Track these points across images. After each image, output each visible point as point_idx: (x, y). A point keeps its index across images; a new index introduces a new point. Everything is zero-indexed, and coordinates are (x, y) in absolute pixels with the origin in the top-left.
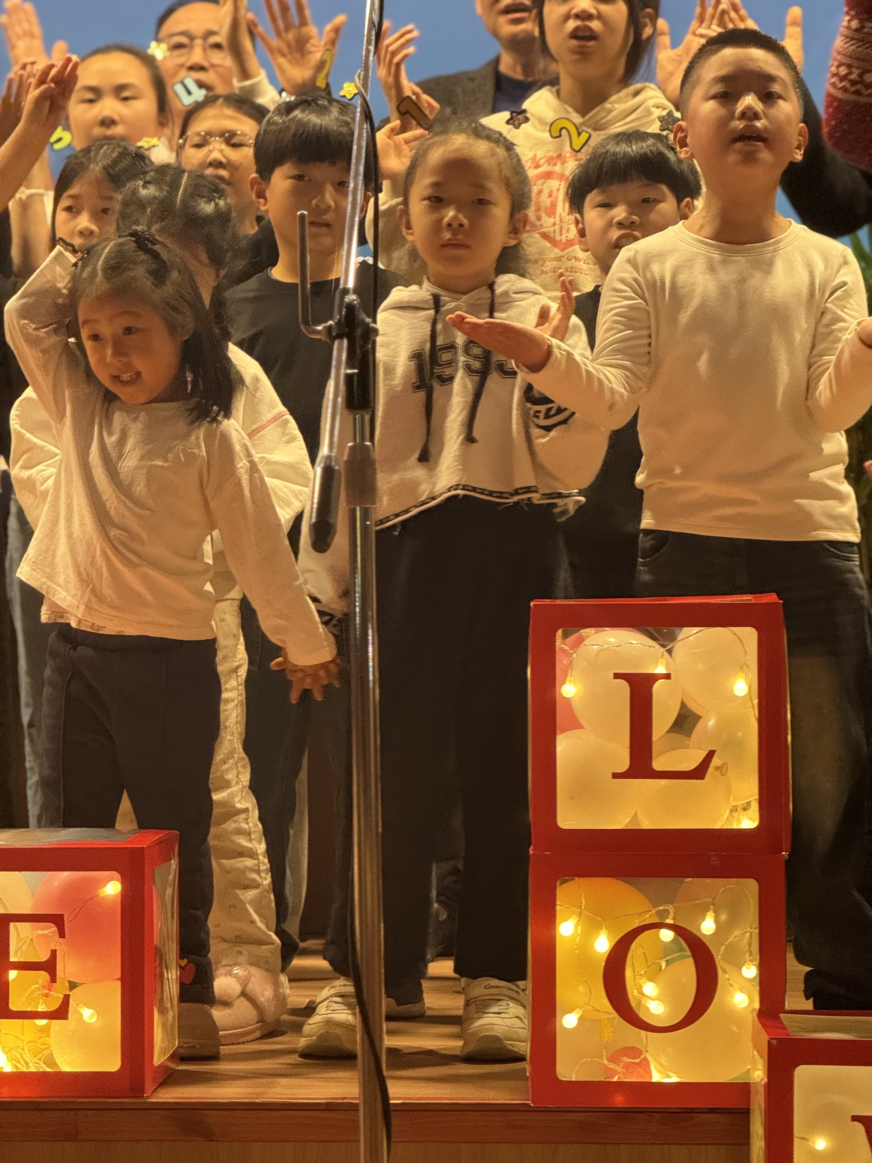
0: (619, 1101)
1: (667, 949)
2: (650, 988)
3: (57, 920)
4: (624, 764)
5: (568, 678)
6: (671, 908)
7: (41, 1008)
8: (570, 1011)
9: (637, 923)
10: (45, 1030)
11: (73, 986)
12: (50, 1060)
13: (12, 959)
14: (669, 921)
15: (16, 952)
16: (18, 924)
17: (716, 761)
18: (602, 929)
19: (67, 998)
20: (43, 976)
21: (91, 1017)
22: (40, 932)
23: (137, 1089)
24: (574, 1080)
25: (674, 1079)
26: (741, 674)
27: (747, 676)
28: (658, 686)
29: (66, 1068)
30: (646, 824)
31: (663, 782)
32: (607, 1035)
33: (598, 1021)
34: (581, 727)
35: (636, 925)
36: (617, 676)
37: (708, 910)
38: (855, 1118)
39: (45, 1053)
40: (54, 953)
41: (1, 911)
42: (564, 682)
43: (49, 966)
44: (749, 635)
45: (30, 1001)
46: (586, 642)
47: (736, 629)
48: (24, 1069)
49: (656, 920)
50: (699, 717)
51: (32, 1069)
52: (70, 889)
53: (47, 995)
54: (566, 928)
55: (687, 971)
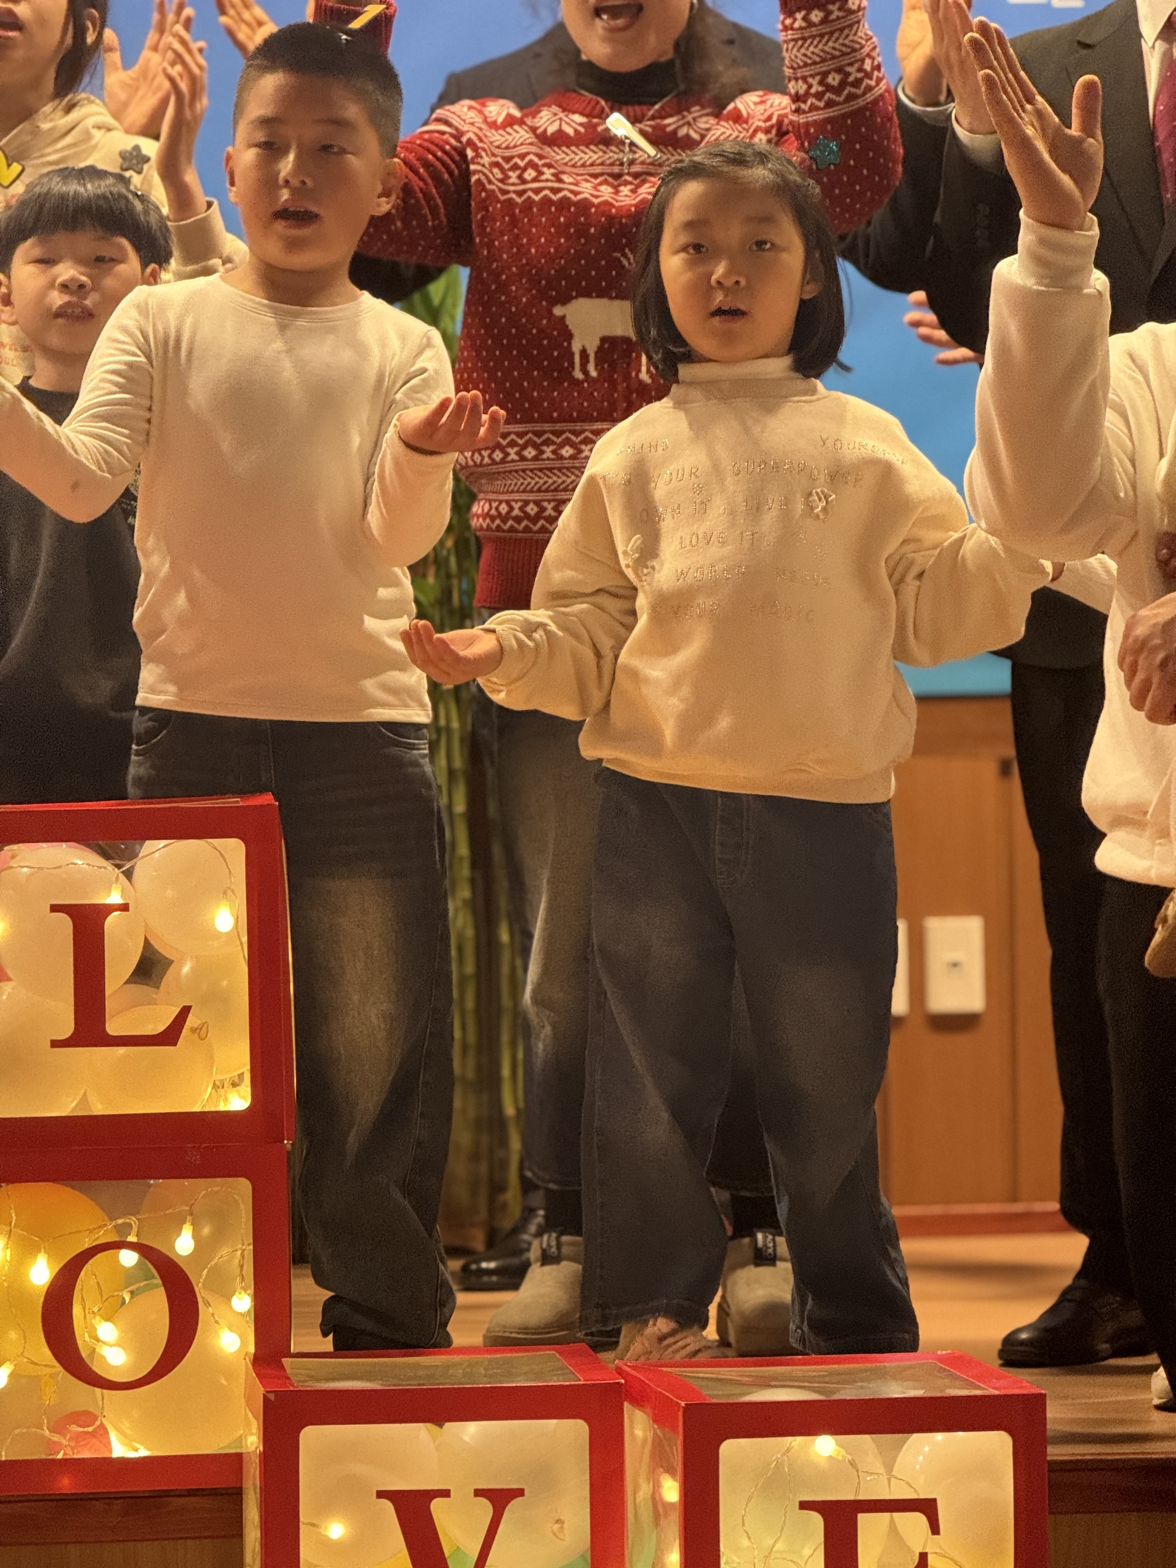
0: (66, 1484)
1: (130, 1276)
2: (107, 1331)
4: (67, 1029)
6: (133, 1221)
14: (132, 1239)
17: (191, 1021)
18: (39, 1251)
24: (3, 1459)
25: (143, 1452)
26: (225, 902)
27: (232, 904)
28: (112, 920)
30: (99, 1108)
31: (121, 1051)
32: (50, 1397)
33: (37, 1378)
34: (9, 979)
35: (87, 1246)
36: (55, 908)
37: (184, 1223)
38: (381, 1494)
44: (234, 850)
46: (13, 863)
47: (218, 842)
49: (114, 1238)
50: (170, 962)
55: (156, 1306)
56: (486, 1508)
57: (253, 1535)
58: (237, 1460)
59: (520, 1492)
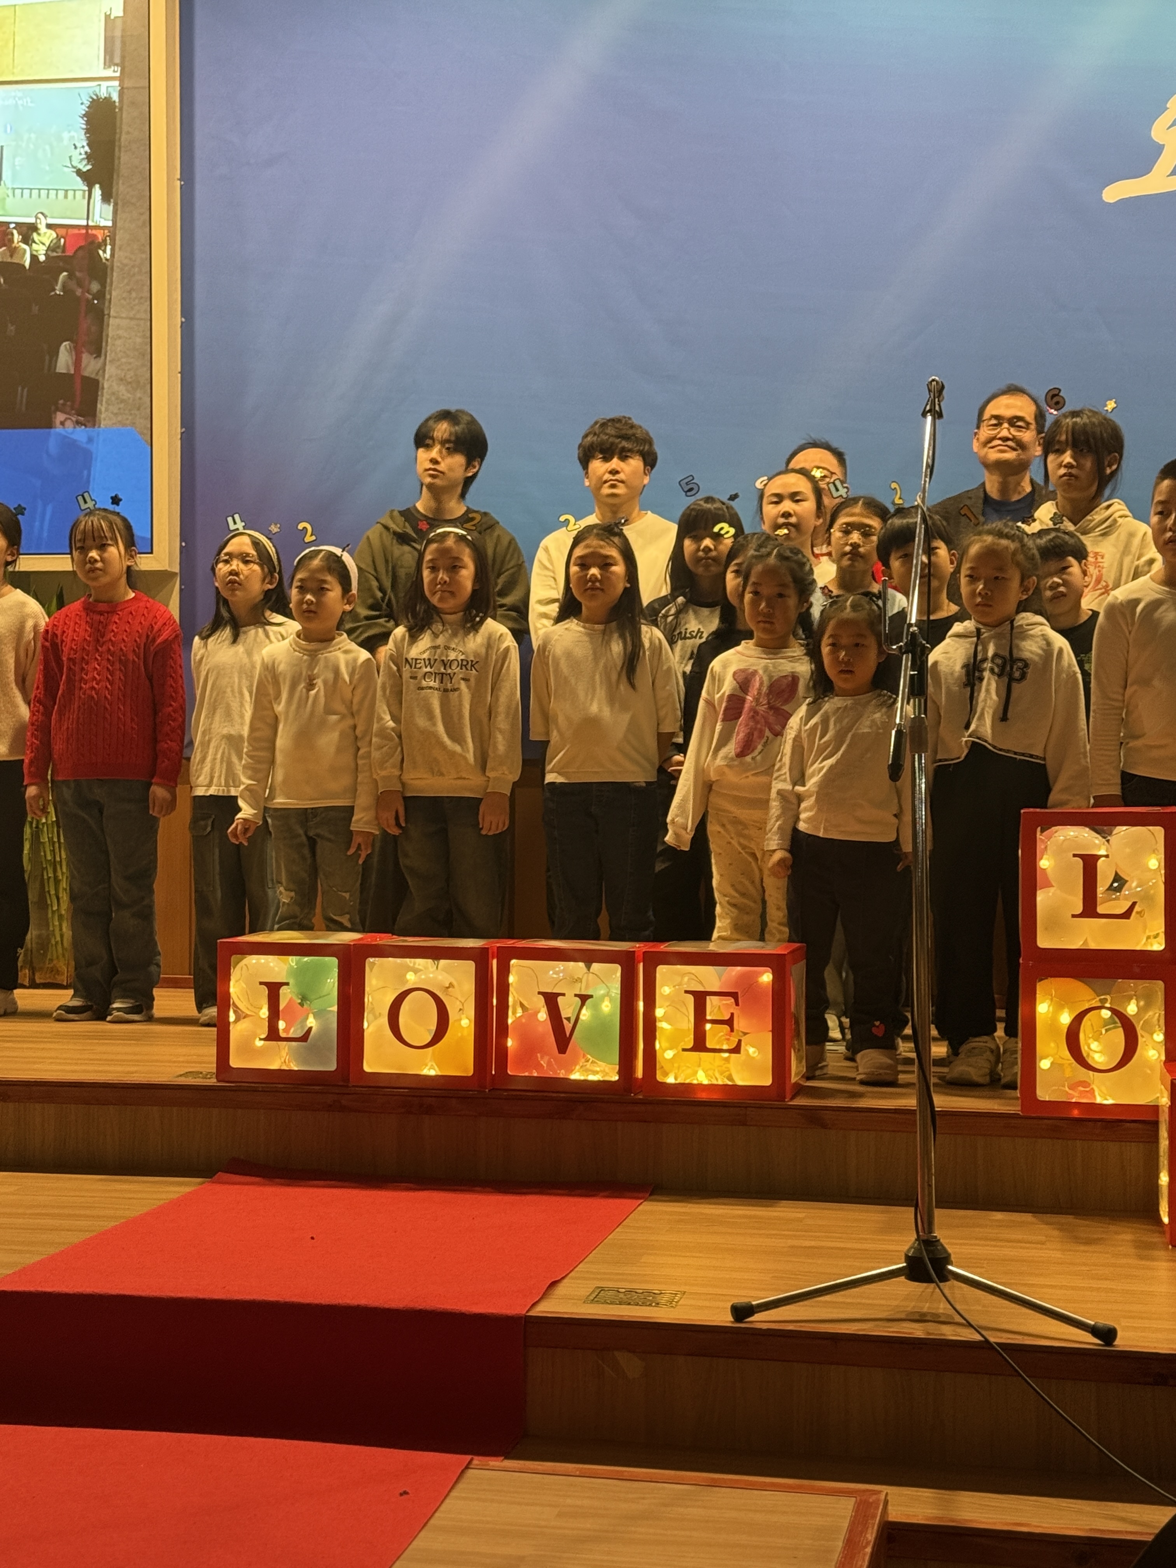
0: (1076, 1113)
1: (1106, 1023)
2: (1095, 1046)
3: (734, 995)
4: (1079, 909)
5: (1045, 856)
6: (1108, 997)
7: (725, 1047)
8: (1045, 1057)
9: (1087, 1007)
10: (727, 1060)
11: (745, 1034)
12: (730, 1078)
13: (708, 1017)
14: (1108, 1005)
15: (710, 1013)
16: (712, 997)
17: (1137, 908)
18: (1064, 1008)
19: (740, 1041)
20: (726, 1028)
21: (755, 1052)
22: (725, 1002)
23: (782, 1098)
24: (1047, 1099)
25: (1110, 1102)
26: (1153, 855)
27: (1157, 856)
28: (1101, 862)
29: (740, 1083)
30: (1093, 946)
31: (1103, 921)
32: (1068, 1073)
33: (1063, 1065)
34: (1052, 886)
36: (1075, 856)
37: (1132, 999)
39: (727, 1074)
40: (732, 1014)
41: (701, 989)
42: (1041, 859)
43: (729, 1022)
44: (1159, 832)
45: (719, 1042)
46: (1056, 835)
47: (1151, 828)
48: (715, 1082)
49: (1099, 1004)
50: (1126, 881)
51: (720, 1083)
52: (742, 977)
53: (728, 1039)
54: (1043, 1008)
55: (1119, 1036)
58: (1155, 1109)
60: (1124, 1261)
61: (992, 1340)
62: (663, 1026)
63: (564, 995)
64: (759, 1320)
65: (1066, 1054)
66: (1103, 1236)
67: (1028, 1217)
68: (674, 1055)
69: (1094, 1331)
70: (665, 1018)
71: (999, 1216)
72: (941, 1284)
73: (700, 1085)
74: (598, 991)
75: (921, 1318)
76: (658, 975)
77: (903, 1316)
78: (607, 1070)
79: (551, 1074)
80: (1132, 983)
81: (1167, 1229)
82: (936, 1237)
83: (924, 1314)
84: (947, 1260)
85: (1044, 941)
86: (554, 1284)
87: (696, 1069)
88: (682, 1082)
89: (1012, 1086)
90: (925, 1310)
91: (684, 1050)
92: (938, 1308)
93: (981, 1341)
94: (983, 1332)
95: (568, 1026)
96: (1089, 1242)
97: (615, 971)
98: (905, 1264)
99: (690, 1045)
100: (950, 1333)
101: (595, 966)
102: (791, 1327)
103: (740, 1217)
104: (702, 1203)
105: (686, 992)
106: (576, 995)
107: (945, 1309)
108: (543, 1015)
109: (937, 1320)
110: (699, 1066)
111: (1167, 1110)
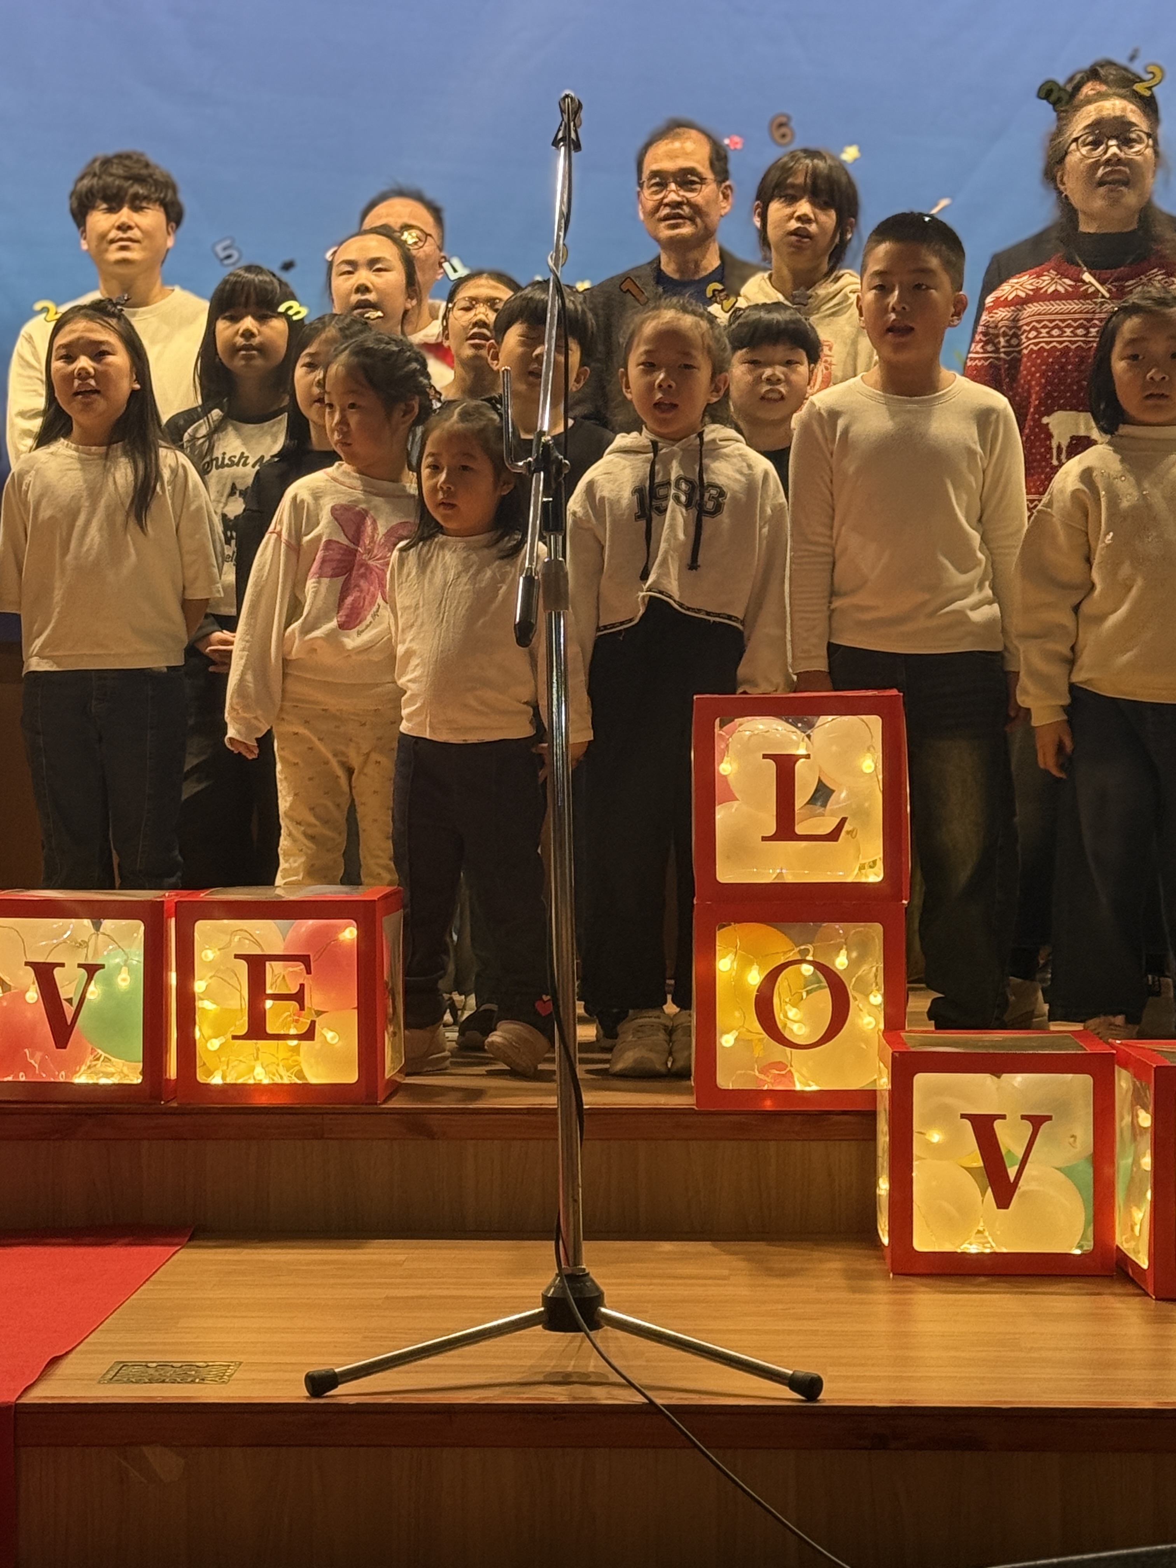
0: (768, 1105)
1: (807, 982)
2: (793, 1013)
3: (304, 959)
4: (772, 829)
5: (726, 758)
6: (810, 947)
7: (293, 1031)
8: (727, 1032)
9: (782, 960)
10: (296, 1050)
11: (319, 1013)
12: (300, 1074)
13: (269, 991)
14: (809, 958)
15: (272, 985)
16: (273, 963)
17: (847, 827)
18: (752, 964)
19: (313, 1023)
20: (294, 1005)
21: (333, 1038)
22: (291, 969)
23: (372, 1100)
24: (731, 1088)
25: (814, 1088)
26: (869, 754)
27: (873, 754)
28: (799, 765)
29: (313, 1080)
30: (789, 879)
31: (804, 844)
32: (758, 1052)
33: (751, 1040)
34: (736, 799)
35: (782, 962)
36: (765, 756)
37: (841, 949)
38: (963, 1116)
39: (296, 1068)
40: (302, 986)
41: (258, 952)
42: (722, 762)
43: (298, 997)
44: (875, 722)
45: (284, 1025)
46: (740, 729)
47: (864, 717)
48: (280, 1081)
49: (798, 957)
50: (833, 791)
51: (286, 1081)
52: (315, 934)
53: (297, 1021)
54: (724, 964)
55: (824, 998)
56: (1028, 1127)
57: (883, 1139)
58: (871, 1095)
59: (1049, 1118)
60: (832, 1295)
61: (659, 1401)
62: (205, 1005)
63: (62, 965)
64: (345, 1393)
65: (757, 1026)
66: (807, 1265)
67: (705, 1247)
68: (221, 1045)
69: (793, 1383)
70: (208, 994)
71: (667, 1246)
72: (592, 1334)
73: (258, 1088)
74: (111, 958)
75: (565, 1380)
76: (196, 934)
77: (540, 1378)
78: (125, 1070)
79: (45, 1077)
80: (839, 927)
81: (888, 1253)
82: (584, 1269)
83: (569, 1374)
84: (598, 1299)
85: (726, 874)
86: (55, 1361)
87: (253, 1063)
88: (233, 1082)
89: (683, 1074)
90: (570, 1369)
91: (235, 1037)
92: (587, 1366)
93: (644, 1404)
94: (649, 1393)
95: (69, 1011)
96: (784, 1274)
97: (137, 929)
98: (542, 1309)
99: (244, 1030)
100: (602, 1396)
101: (108, 924)
102: (388, 1400)
103: (314, 1262)
104: (261, 1248)
105: (237, 956)
106: (80, 966)
107: (595, 1366)
108: (33, 995)
109: (586, 1380)
110: (257, 1059)
111: (887, 1095)
